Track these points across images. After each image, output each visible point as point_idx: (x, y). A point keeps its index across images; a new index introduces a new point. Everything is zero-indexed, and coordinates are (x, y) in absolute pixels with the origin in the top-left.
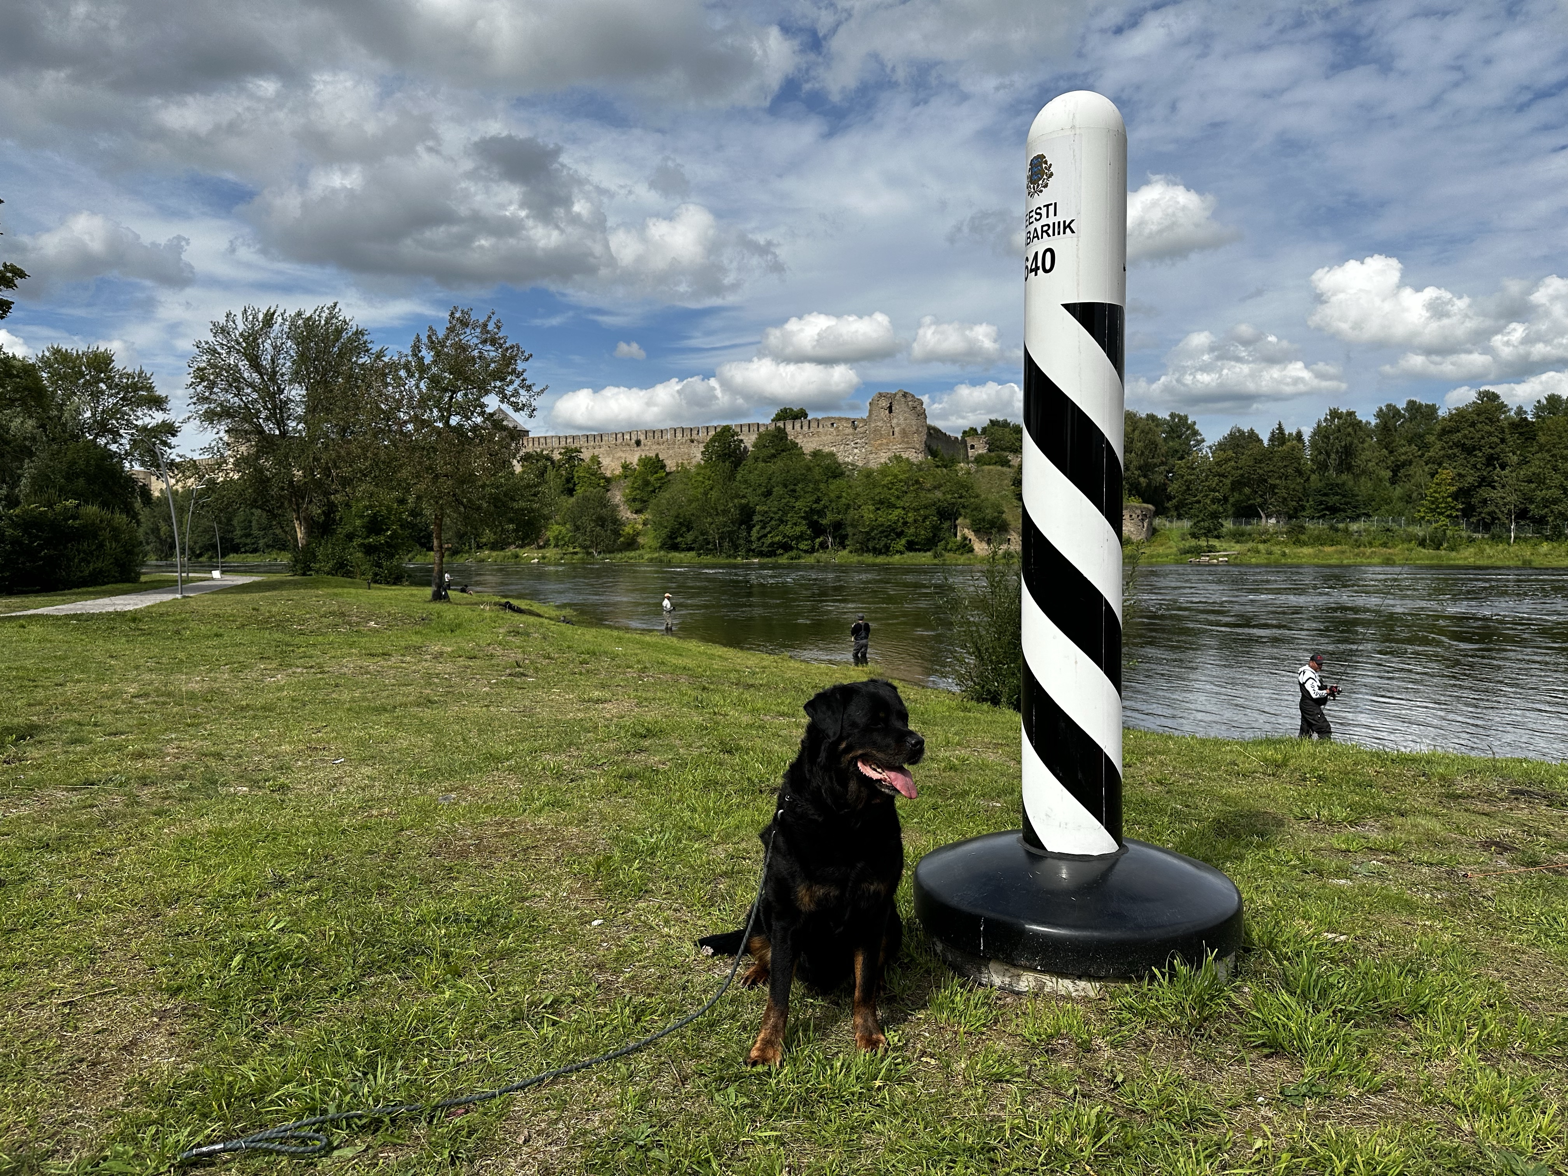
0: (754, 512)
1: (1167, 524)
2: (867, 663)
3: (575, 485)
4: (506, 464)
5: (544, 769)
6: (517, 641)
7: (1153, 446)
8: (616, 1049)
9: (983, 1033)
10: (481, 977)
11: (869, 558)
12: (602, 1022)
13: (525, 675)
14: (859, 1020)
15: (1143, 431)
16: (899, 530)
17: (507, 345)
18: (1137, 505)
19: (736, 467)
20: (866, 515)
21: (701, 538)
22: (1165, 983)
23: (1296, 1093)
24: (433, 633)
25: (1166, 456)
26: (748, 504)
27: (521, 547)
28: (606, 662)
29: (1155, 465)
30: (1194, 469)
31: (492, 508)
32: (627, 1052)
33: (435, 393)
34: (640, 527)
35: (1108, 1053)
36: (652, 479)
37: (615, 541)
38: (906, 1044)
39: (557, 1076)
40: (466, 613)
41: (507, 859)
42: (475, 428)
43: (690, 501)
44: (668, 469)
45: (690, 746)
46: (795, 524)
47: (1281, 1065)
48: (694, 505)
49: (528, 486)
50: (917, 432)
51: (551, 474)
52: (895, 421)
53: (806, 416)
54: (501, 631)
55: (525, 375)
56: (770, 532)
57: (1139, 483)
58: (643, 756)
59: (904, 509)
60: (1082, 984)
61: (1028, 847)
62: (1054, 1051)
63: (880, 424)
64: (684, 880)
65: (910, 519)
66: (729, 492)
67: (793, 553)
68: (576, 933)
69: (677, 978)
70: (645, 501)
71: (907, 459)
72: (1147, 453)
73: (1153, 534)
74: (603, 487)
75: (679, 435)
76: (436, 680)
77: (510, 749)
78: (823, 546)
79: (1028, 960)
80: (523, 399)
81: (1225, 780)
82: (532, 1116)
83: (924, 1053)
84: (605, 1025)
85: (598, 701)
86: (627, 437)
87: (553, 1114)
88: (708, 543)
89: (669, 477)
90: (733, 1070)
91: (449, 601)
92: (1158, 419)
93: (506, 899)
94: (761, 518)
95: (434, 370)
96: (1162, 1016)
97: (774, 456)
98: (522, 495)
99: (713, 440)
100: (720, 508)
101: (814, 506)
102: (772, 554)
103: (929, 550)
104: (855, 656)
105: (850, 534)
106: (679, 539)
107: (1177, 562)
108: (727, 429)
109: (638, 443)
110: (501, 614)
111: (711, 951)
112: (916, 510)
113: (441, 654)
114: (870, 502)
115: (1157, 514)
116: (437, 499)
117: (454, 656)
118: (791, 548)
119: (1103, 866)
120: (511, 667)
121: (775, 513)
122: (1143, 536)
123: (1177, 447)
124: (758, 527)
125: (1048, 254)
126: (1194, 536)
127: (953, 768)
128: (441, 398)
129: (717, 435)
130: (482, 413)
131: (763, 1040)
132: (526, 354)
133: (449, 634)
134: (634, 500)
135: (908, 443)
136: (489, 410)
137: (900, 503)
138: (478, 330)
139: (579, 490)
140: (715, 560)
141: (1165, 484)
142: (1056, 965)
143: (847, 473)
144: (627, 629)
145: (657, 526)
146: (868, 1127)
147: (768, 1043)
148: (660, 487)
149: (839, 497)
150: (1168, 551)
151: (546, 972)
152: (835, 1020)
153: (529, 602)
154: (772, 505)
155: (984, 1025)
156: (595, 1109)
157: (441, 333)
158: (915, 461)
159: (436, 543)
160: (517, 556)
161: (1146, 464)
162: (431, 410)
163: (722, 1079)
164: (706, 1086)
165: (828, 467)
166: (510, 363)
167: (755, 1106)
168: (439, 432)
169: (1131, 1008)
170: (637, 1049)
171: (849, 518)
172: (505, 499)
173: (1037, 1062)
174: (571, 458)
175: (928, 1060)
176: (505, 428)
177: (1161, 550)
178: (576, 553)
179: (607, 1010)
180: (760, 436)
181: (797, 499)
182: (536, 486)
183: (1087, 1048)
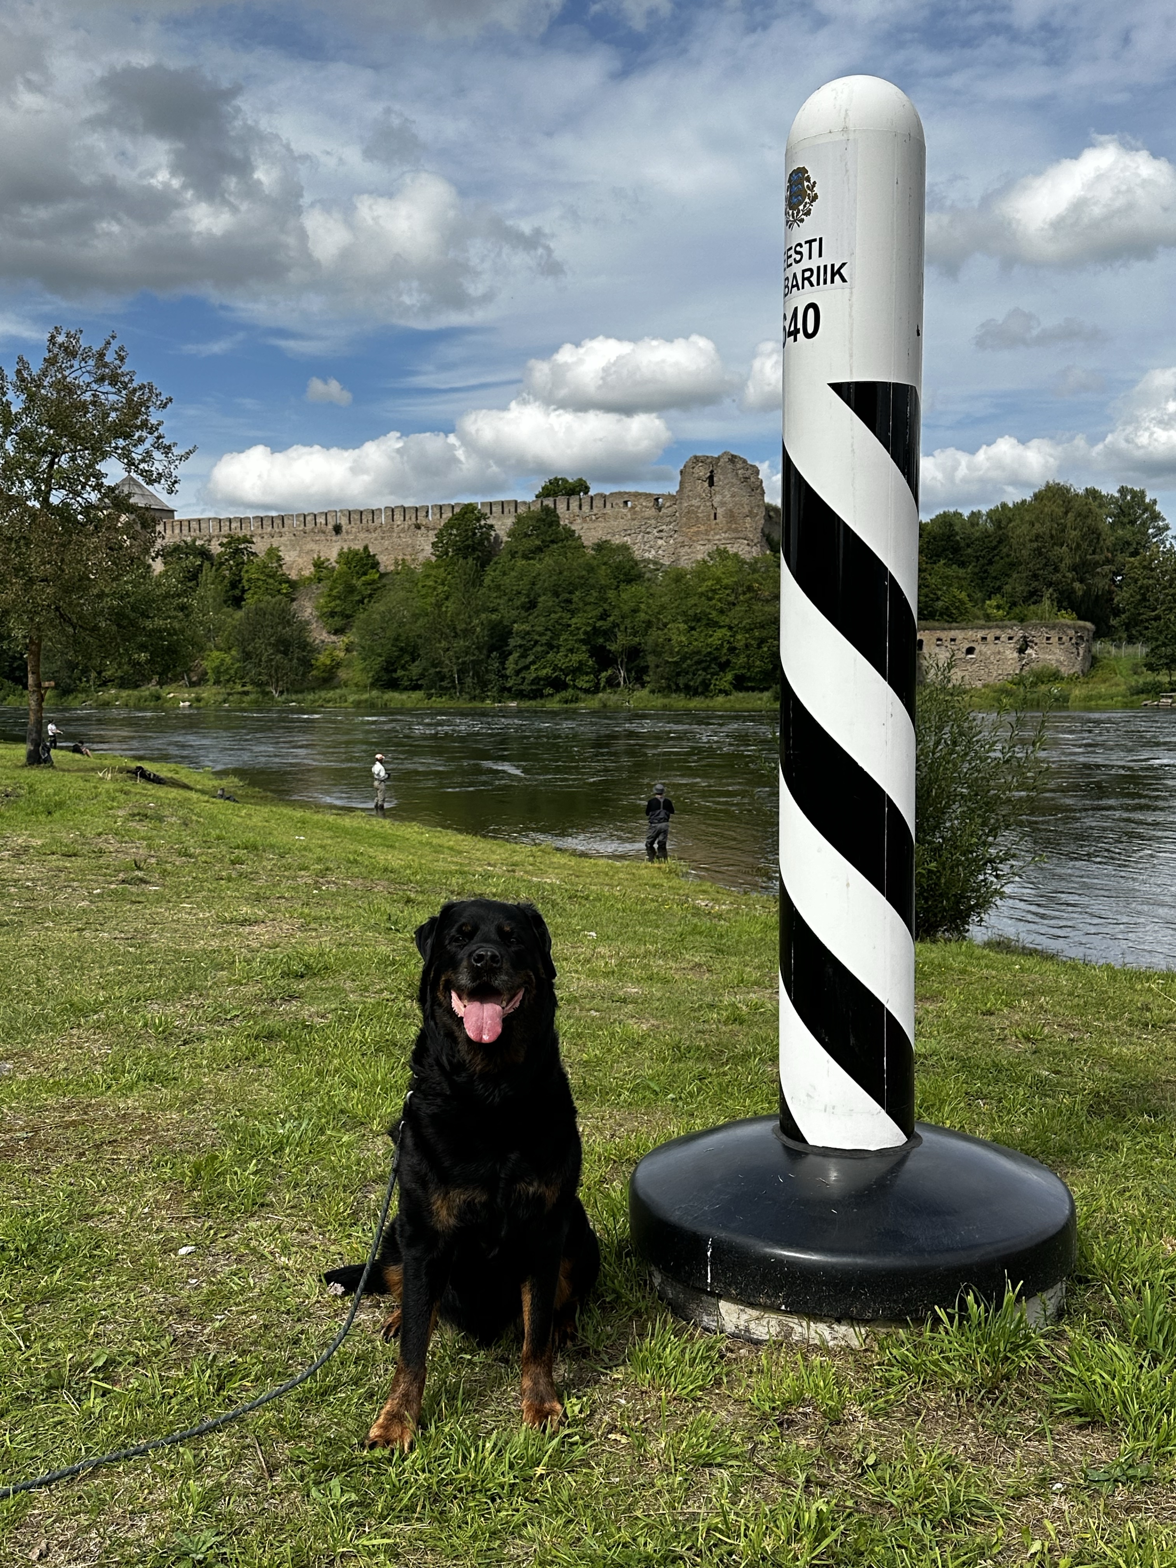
0: (510, 633)
1: (1113, 650)
2: (665, 857)
3: (244, 591)
4: (138, 562)
5: (145, 1025)
6: (143, 828)
7: (1094, 535)
8: (186, 1428)
9: (700, 1400)
10: (12, 1329)
11: (679, 701)
12: (171, 1391)
13: (146, 882)
14: (527, 1383)
15: (1079, 515)
16: (723, 659)
17: (135, 385)
18: (1070, 622)
19: (483, 566)
20: (674, 637)
21: (432, 671)
22: (953, 1330)
23: (1107, 1476)
24: (21, 816)
25: (1113, 551)
26: (501, 622)
27: (161, 683)
28: (270, 860)
29: (1097, 564)
30: (1152, 570)
31: (114, 628)
32: (201, 1433)
33: (27, 456)
34: (342, 654)
35: (865, 1424)
36: (358, 583)
37: (304, 674)
38: (591, 1415)
39: (97, 1466)
40: (73, 783)
41: (71, 1160)
42: (88, 508)
43: (416, 617)
44: (382, 569)
45: (366, 990)
46: (571, 651)
47: (1096, 1439)
48: (421, 622)
49: (167, 596)
50: (750, 514)
51: (208, 574)
52: (717, 499)
53: (586, 490)
54: (121, 813)
55: (161, 430)
56: (533, 663)
57: (1073, 591)
58: (294, 1005)
59: (730, 628)
60: (842, 1329)
61: (784, 1138)
62: (791, 1423)
63: (695, 502)
64: (320, 1188)
65: (741, 639)
66: (473, 603)
67: (569, 693)
68: (153, 1265)
69: (290, 1328)
70: (348, 617)
71: (736, 555)
72: (1085, 545)
73: (1092, 666)
74: (286, 595)
75: (398, 517)
76: (13, 890)
77: (102, 995)
78: (612, 683)
79: (769, 1297)
80: (159, 464)
81: (1124, 1033)
82: (54, 1522)
83: (613, 1429)
84: (175, 1394)
85: (245, 922)
86: (321, 520)
87: (83, 1519)
88: (442, 679)
89: (384, 581)
90: (342, 1456)
91: (52, 766)
92: (1102, 497)
93: (60, 1218)
94: (520, 642)
95: (26, 421)
96: (947, 1374)
97: (539, 549)
98: (159, 610)
99: (449, 526)
100: (460, 626)
101: (599, 623)
102: (536, 694)
103: (766, 689)
104: (650, 848)
105: (652, 665)
106: (400, 673)
107: (1126, 706)
108: (469, 509)
109: (338, 529)
110: (128, 786)
111: (340, 1289)
112: (749, 630)
113: (26, 849)
114: (680, 619)
115: (1098, 635)
116: (33, 614)
117: (43, 853)
118: (564, 686)
119: (882, 1166)
120: (125, 870)
121: (541, 634)
122: (1077, 668)
123: (1129, 537)
124: (516, 655)
125: (811, 312)
126: (1151, 667)
127: (738, 1019)
128: (36, 463)
129: (455, 517)
130: (98, 487)
131: (388, 1413)
132: (163, 398)
133: (42, 818)
134: (332, 614)
135: (736, 530)
136: (106, 482)
137: (725, 620)
138: (91, 362)
139: (250, 600)
140: (452, 704)
141: (1110, 592)
142: (806, 1303)
143: (648, 575)
144: (318, 807)
145: (368, 653)
146: (517, 1531)
147: (395, 1417)
148: (370, 596)
149: (635, 611)
150: (1114, 690)
151: (105, 1320)
152: (499, 1381)
153: (173, 766)
154: (537, 622)
155: (702, 1388)
156: (143, 1511)
157: (36, 367)
158: (748, 558)
159: (31, 680)
160: (158, 698)
161: (1084, 563)
162: (22, 483)
163: (325, 1467)
164: (302, 1478)
165: (619, 567)
166: (140, 412)
167: (365, 1503)
168: (33, 514)
169: (903, 1363)
170: (214, 1428)
171: (650, 642)
172: (133, 615)
173: (765, 1438)
174: (237, 551)
175: (618, 1437)
176: (131, 509)
177: (1103, 689)
178: (246, 693)
179: (181, 1374)
180: (519, 519)
181: (573, 613)
182: (179, 596)
183: (835, 1418)
